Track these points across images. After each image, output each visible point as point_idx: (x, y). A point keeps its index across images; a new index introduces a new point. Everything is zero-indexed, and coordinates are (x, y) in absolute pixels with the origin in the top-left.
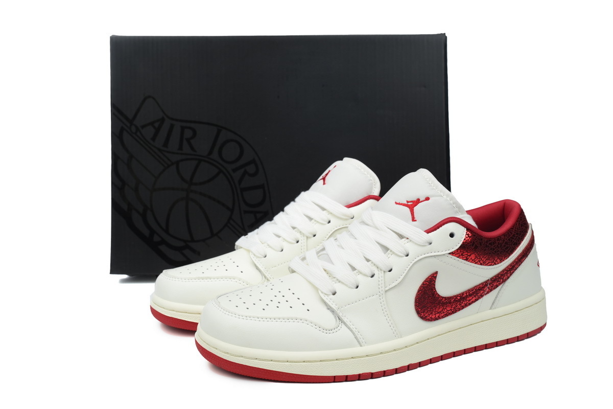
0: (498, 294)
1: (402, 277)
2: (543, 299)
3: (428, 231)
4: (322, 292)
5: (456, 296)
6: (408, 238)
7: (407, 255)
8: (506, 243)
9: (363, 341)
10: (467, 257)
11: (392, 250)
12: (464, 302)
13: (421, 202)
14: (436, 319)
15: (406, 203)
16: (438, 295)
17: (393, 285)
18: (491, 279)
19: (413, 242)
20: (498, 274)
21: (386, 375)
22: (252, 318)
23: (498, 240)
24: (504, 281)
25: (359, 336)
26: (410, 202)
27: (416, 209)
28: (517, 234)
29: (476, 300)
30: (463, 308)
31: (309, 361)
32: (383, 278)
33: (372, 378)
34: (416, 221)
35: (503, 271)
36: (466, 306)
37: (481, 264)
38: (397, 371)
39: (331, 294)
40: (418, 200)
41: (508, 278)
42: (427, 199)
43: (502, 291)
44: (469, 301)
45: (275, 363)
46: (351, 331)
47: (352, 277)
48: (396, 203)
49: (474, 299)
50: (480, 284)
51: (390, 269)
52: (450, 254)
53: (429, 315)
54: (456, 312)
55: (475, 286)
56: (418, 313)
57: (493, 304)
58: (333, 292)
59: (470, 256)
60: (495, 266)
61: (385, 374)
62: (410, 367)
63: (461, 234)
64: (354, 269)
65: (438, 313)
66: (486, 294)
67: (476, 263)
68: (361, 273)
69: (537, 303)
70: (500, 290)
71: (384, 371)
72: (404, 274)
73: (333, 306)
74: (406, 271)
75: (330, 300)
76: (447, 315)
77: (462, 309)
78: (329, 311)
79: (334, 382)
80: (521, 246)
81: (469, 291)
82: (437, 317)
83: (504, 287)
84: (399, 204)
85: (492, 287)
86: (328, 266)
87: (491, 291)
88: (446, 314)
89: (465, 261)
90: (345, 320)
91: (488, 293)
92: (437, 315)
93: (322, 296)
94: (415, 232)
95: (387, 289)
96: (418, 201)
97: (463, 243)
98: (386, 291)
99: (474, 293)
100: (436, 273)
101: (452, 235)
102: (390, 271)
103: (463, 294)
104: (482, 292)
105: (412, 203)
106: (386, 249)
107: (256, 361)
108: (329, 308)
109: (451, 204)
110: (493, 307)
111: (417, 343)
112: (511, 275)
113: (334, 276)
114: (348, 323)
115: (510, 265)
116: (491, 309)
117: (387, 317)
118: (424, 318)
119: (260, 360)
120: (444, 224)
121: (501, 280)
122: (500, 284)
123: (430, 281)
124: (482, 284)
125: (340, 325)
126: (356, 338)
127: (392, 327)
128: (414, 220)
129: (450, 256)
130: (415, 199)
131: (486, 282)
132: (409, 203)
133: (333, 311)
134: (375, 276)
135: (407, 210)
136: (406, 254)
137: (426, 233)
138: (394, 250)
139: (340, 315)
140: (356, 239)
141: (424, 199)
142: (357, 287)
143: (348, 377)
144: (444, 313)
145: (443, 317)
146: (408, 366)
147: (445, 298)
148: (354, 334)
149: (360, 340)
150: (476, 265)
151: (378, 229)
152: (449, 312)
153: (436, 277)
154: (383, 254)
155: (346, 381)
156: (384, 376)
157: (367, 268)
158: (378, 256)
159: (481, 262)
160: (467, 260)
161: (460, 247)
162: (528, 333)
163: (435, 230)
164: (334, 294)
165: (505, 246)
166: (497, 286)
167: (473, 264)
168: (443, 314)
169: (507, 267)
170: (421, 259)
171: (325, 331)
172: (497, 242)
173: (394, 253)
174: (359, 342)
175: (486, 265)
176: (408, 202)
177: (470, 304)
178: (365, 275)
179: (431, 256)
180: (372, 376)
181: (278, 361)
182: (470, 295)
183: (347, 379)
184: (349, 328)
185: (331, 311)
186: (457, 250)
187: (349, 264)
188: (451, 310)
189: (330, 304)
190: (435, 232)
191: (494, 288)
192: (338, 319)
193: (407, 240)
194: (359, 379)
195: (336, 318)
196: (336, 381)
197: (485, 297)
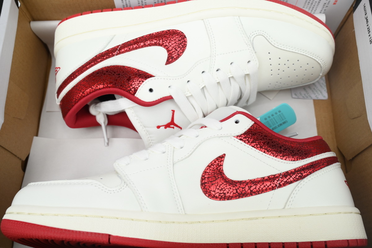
0: (107, 45)
15: (175, 127)
26: (172, 127)
40: (165, 128)
141: (161, 127)
176: (173, 128)
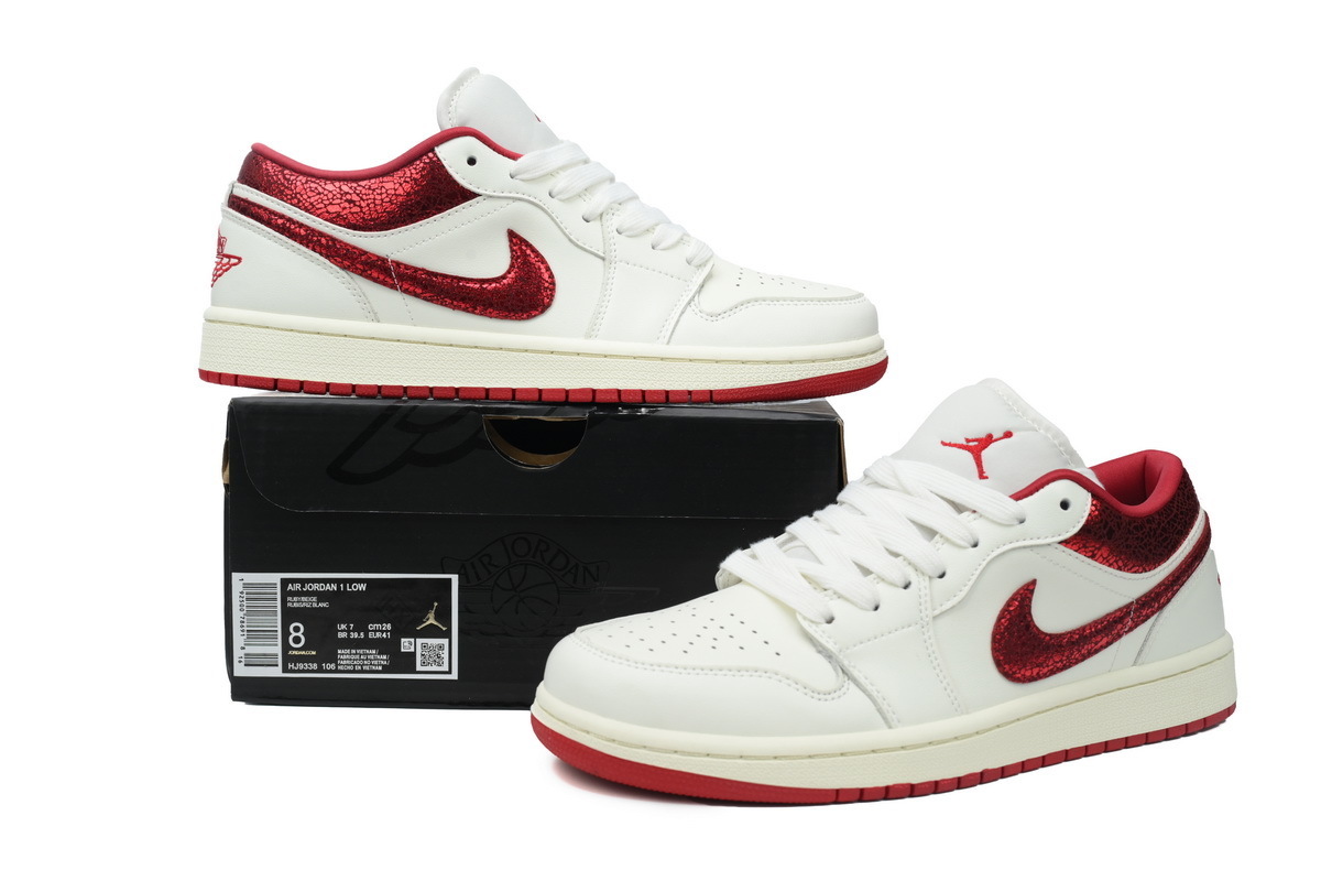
1: (966, 589)
2: (1229, 653)
3: (1018, 496)
4: (805, 618)
5: (1072, 633)
6: (975, 512)
7: (975, 545)
8: (1164, 529)
9: (894, 716)
10: (1093, 552)
11: (944, 534)
12: (1086, 647)
13: (996, 440)
14: (1032, 679)
16: (1037, 628)
17: (948, 605)
18: (1137, 600)
19: (987, 519)
20: (1151, 592)
21: (939, 790)
22: (663, 668)
23: (1149, 521)
24: (1161, 607)
25: (885, 707)
27: (985, 454)
28: (1182, 513)
29: (1109, 644)
30: (1084, 658)
31: (786, 757)
32: (927, 591)
33: (911, 796)
34: (987, 478)
35: (1159, 585)
36: (1091, 654)
37: (1119, 569)
38: (960, 783)
39: (823, 621)
41: (1169, 601)
42: (1008, 435)
43: (1157, 628)
44: (1096, 644)
45: (715, 760)
46: (870, 696)
47: (864, 588)
48: (944, 444)
49: (1105, 640)
50: (1116, 611)
51: (940, 573)
52: (1060, 543)
53: (1020, 670)
54: (1070, 666)
55: (1108, 615)
56: (999, 664)
57: (1139, 654)
58: (828, 618)
59: (1099, 549)
60: (1144, 575)
61: (937, 787)
62: (984, 777)
63: (1083, 504)
64: (866, 572)
65: (1037, 666)
66: (1127, 632)
67: (1110, 566)
68: (883, 580)
69: (1219, 659)
70: (1153, 625)
71: (936, 783)
72: (971, 583)
73: (830, 646)
74: (974, 578)
75: (822, 633)
76: (1052, 672)
77: (1082, 660)
78: (820, 656)
79: (836, 802)
80: (1190, 537)
81: (1096, 623)
82: (1034, 674)
83: (1161, 620)
84: (950, 445)
85: (1139, 617)
86: (812, 568)
87: (1136, 626)
88: (1052, 670)
89: (1089, 560)
90: (855, 673)
91: (1131, 629)
92: (1035, 671)
93: (805, 624)
94: (991, 498)
95: (937, 612)
96: (988, 440)
97: (1087, 521)
98: (935, 618)
99: (1105, 628)
100: (1034, 582)
101: (1065, 505)
102: (942, 576)
103: (1083, 628)
104: (1120, 626)
105: (976, 443)
106: (931, 533)
107: (675, 756)
108: (822, 650)
109: (1055, 446)
110: (1140, 661)
111: (998, 726)
112: (1173, 595)
113: (826, 587)
114: (862, 680)
115: (1172, 574)
116: (1135, 664)
117: (938, 671)
118: (1011, 676)
119: (683, 753)
120: (1048, 483)
121: (1156, 605)
122: (1153, 613)
123: (1021, 601)
124: (1120, 610)
125: (846, 684)
126: (880, 711)
127: (948, 691)
128: (982, 476)
129: (1062, 547)
130: (982, 435)
131: (1128, 606)
132: (971, 444)
133: (829, 656)
134: (912, 586)
135: (968, 456)
136: (972, 543)
137: (1012, 501)
138: (949, 536)
139: (846, 663)
140: (863, 514)
142: (876, 608)
143: (865, 792)
144: (1048, 666)
145: (1046, 676)
146: (982, 773)
147: (1050, 635)
148: (874, 702)
149: (889, 715)
150: (1111, 570)
151: (909, 494)
152: (1058, 665)
153: (1032, 592)
154: (926, 542)
155: (861, 800)
156: (935, 792)
157: (896, 570)
158: (916, 546)
159: (1120, 563)
160: (1093, 557)
161: (1081, 530)
162: (1205, 719)
163: (1031, 493)
164: (830, 621)
165: (1162, 535)
166: (1148, 617)
167: (1105, 568)
168: (1046, 670)
169: (1167, 578)
170: (1003, 553)
171: (816, 695)
172: (1148, 526)
173: (947, 540)
174: (885, 718)
175: (1128, 571)
177: (1097, 651)
178: (892, 584)
179: (1024, 547)
180: (912, 791)
181: (723, 757)
182: (1098, 632)
183: (862, 795)
184: (864, 691)
185: (825, 656)
186: (1076, 535)
187: (856, 564)
188: (1061, 661)
189: (823, 640)
190: (1030, 498)
191: (1143, 621)
192: (840, 671)
193: (973, 515)
194: (886, 798)
195: (835, 670)
196: (840, 799)
197: (1125, 639)
